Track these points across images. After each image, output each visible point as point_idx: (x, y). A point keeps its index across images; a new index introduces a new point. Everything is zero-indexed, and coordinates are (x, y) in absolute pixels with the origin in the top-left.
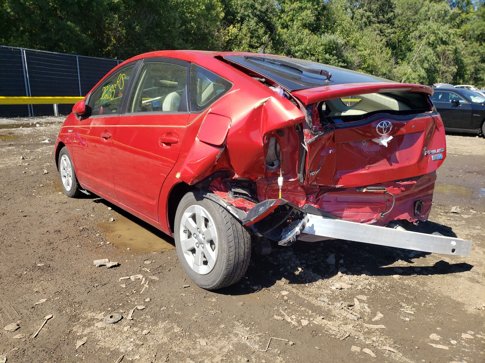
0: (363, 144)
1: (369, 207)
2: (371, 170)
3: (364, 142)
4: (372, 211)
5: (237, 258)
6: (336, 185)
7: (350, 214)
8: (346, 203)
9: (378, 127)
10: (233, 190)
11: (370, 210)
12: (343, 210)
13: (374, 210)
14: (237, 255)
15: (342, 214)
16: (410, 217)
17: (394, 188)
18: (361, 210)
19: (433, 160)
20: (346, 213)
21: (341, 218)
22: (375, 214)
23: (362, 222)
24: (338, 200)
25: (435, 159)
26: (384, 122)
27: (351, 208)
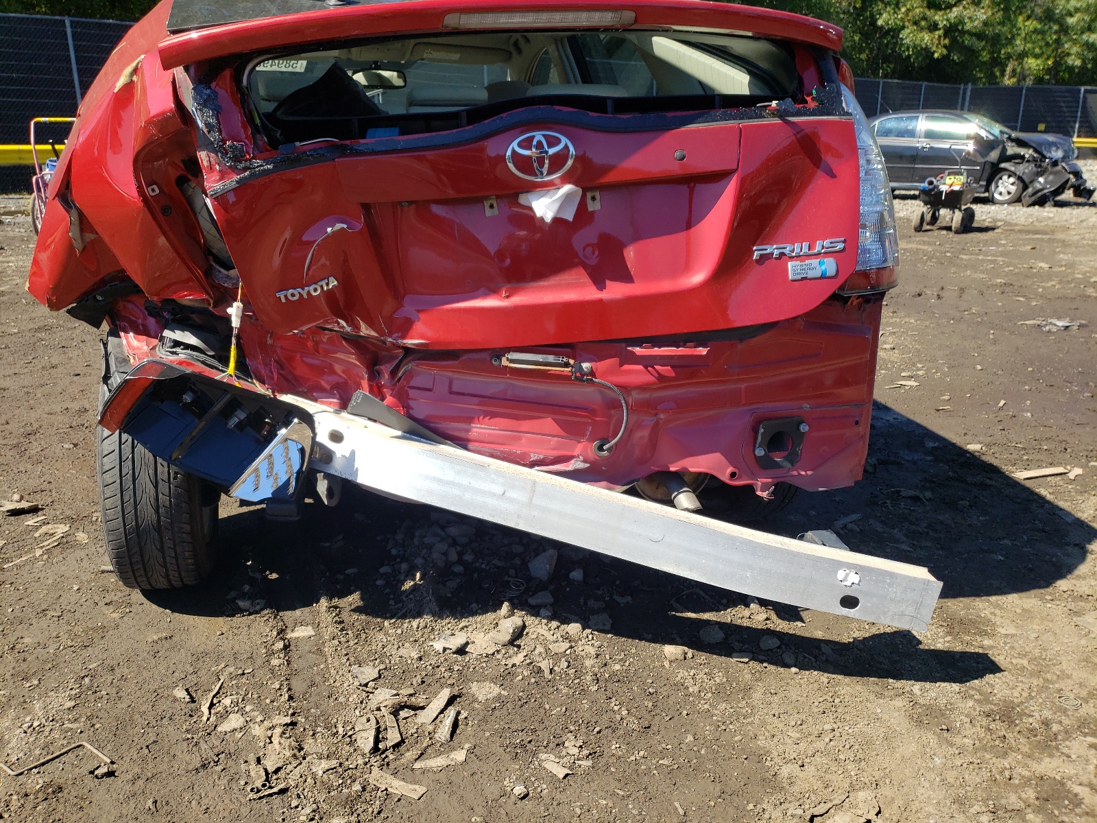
0: (489, 213)
1: (555, 420)
2: (518, 300)
3: (492, 206)
4: (563, 433)
5: (130, 517)
6: (404, 337)
7: (489, 435)
8: (477, 400)
9: (514, 152)
10: (167, 333)
11: (555, 428)
12: (470, 420)
13: (573, 431)
14: (129, 508)
15: (468, 431)
16: (730, 470)
17: (626, 367)
18: (526, 425)
19: (790, 278)
20: (478, 429)
21: (462, 442)
22: (579, 442)
23: (532, 465)
24: (455, 389)
25: (799, 277)
26: (539, 136)
27: (493, 415)
